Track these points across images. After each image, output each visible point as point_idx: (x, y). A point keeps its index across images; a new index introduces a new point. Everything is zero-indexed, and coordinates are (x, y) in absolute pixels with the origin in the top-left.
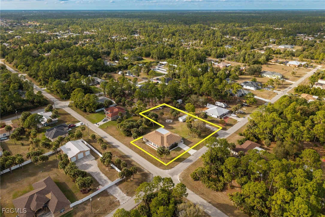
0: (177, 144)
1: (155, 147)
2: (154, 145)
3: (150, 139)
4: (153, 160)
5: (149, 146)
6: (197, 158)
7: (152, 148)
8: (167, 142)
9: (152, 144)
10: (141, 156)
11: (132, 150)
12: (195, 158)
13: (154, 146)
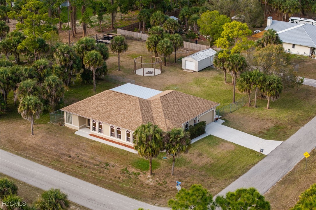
0: (204, 123)
1: (118, 140)
2: (113, 135)
3: (93, 113)
4: (118, 182)
5: (92, 141)
6: (289, 160)
7: (103, 144)
8: (166, 117)
9: (106, 133)
10: (64, 172)
11: (26, 157)
12: (285, 161)
13: (115, 139)
